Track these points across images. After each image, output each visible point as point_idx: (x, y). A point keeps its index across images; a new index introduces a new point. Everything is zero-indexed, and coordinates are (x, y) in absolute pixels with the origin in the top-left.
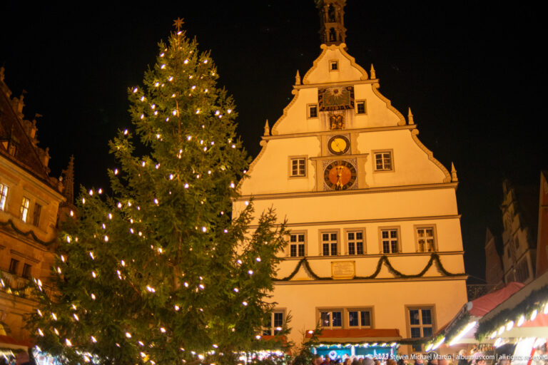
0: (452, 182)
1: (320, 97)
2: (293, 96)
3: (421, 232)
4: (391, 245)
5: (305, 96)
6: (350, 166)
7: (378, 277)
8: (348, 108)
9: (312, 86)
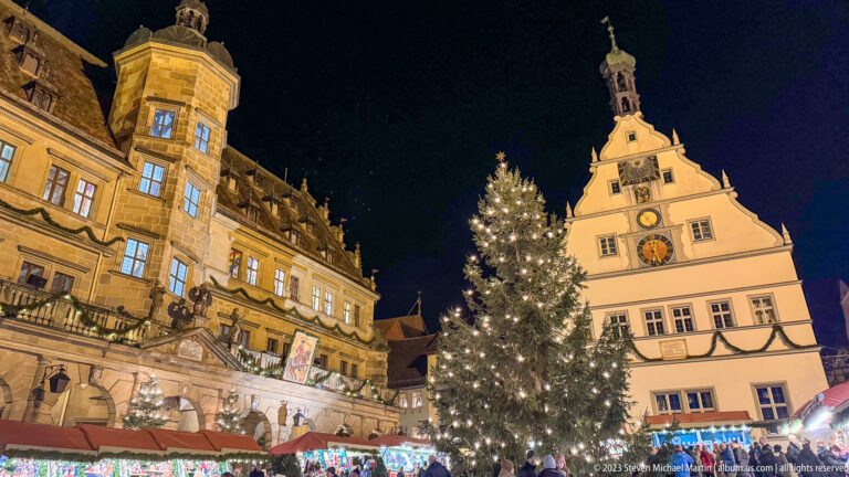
0: (785, 245)
1: (620, 172)
2: (592, 174)
3: (756, 302)
4: (723, 318)
5: (604, 171)
6: (664, 239)
7: (714, 354)
8: (653, 179)
9: (611, 161)
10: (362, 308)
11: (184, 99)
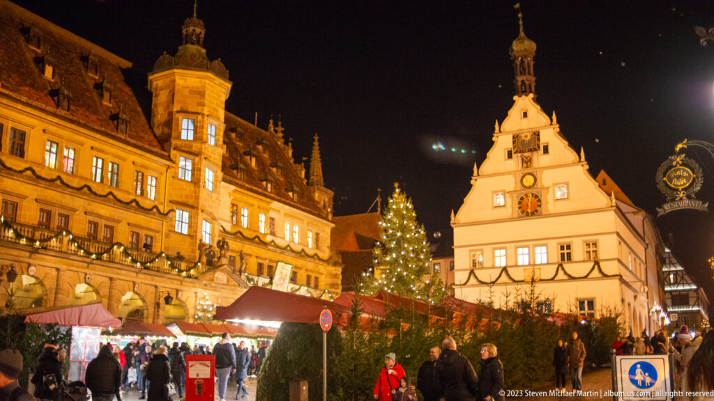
0: (611, 206)
1: (514, 142)
2: (494, 142)
3: (588, 245)
4: (566, 256)
5: (502, 142)
6: (536, 197)
7: (556, 279)
8: (535, 150)
9: (508, 133)
10: (321, 234)
11: (199, 110)
